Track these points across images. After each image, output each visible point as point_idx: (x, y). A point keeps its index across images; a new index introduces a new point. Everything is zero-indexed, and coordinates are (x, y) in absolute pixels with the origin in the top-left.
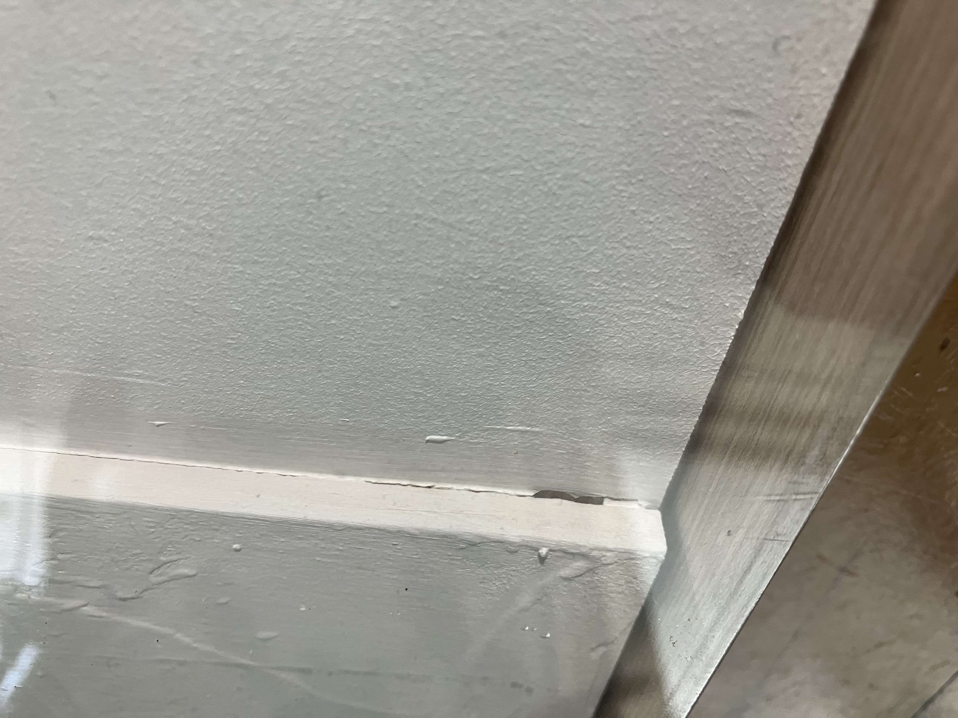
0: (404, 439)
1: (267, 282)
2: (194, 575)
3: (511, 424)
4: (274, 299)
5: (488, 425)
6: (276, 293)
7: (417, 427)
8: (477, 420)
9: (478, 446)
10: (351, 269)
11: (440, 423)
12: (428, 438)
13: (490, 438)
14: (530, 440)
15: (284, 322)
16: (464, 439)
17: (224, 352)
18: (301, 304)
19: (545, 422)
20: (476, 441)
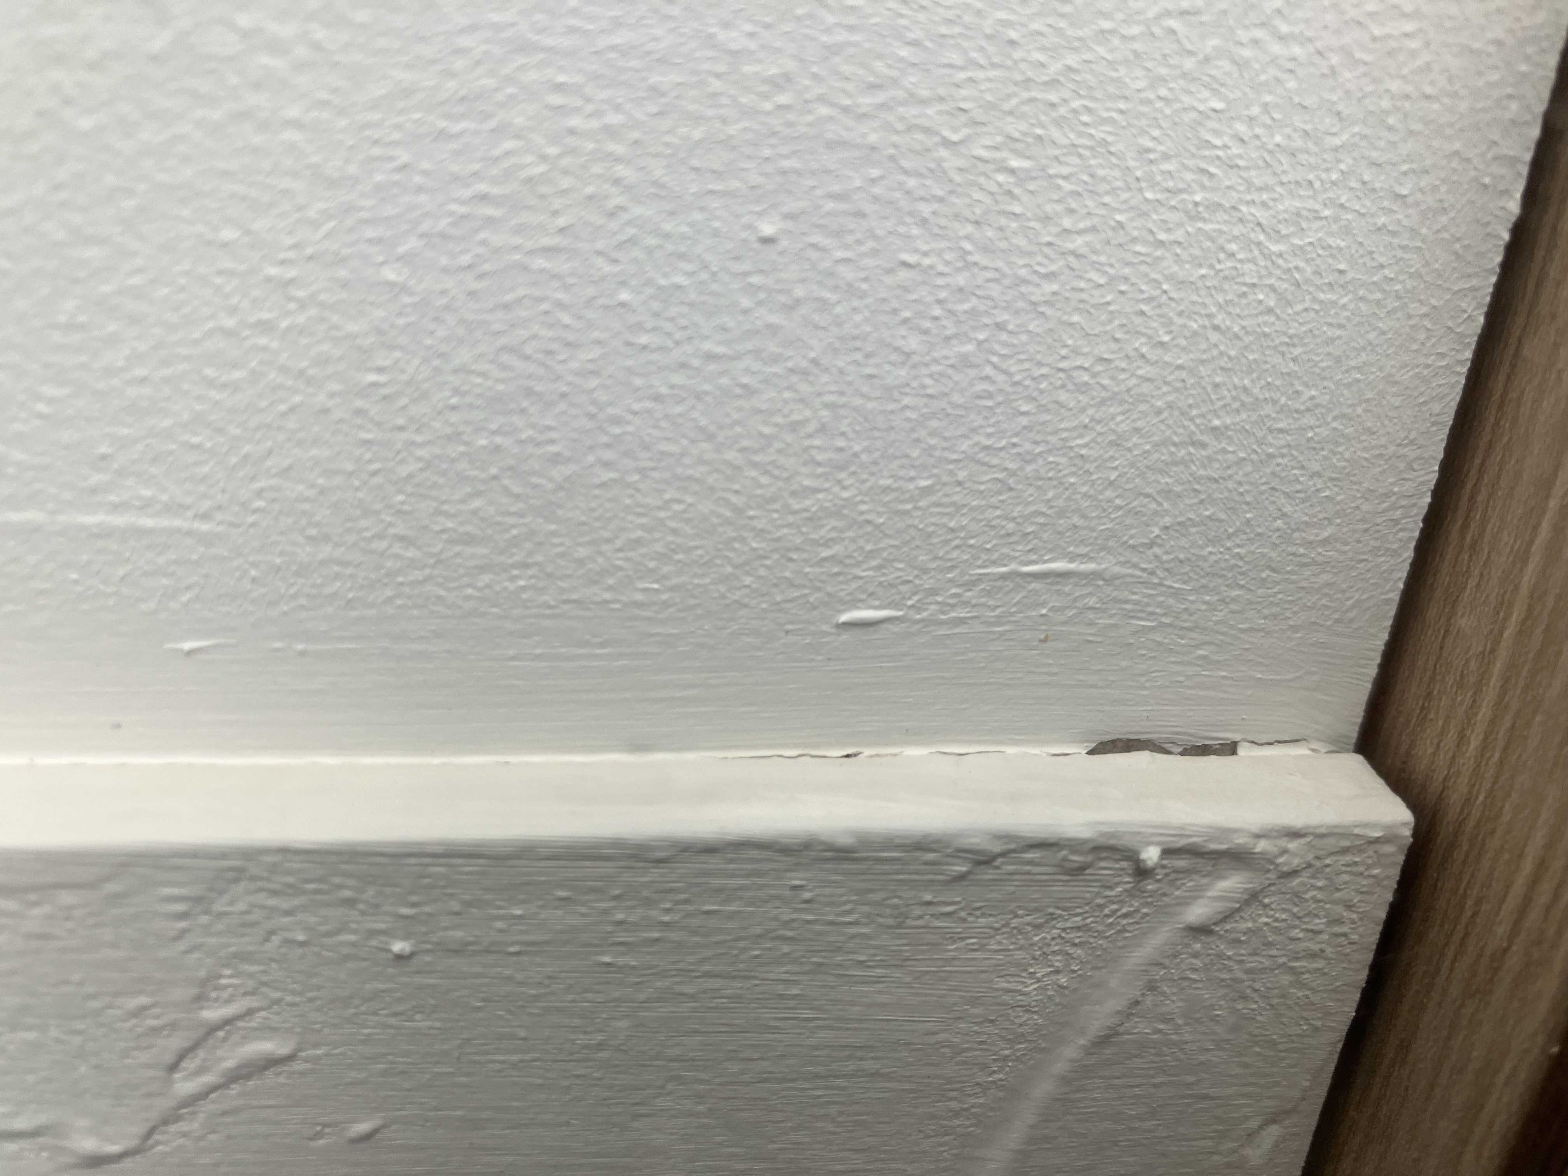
0: (789, 627)
1: (467, 193)
2: (290, 1058)
3: (1034, 557)
4: (483, 243)
5: (980, 567)
6: (489, 222)
7: (819, 589)
8: (955, 554)
9: (957, 630)
10: (668, 139)
11: (871, 573)
12: (844, 618)
13: (984, 605)
14: (1075, 600)
15: (507, 307)
16: (925, 614)
17: (359, 412)
18: (549, 251)
19: (1111, 543)
20: (953, 614)
